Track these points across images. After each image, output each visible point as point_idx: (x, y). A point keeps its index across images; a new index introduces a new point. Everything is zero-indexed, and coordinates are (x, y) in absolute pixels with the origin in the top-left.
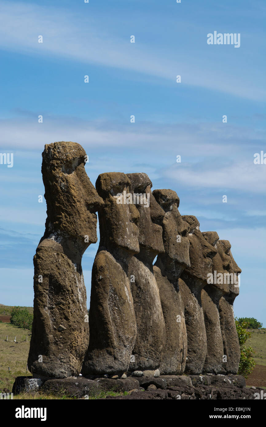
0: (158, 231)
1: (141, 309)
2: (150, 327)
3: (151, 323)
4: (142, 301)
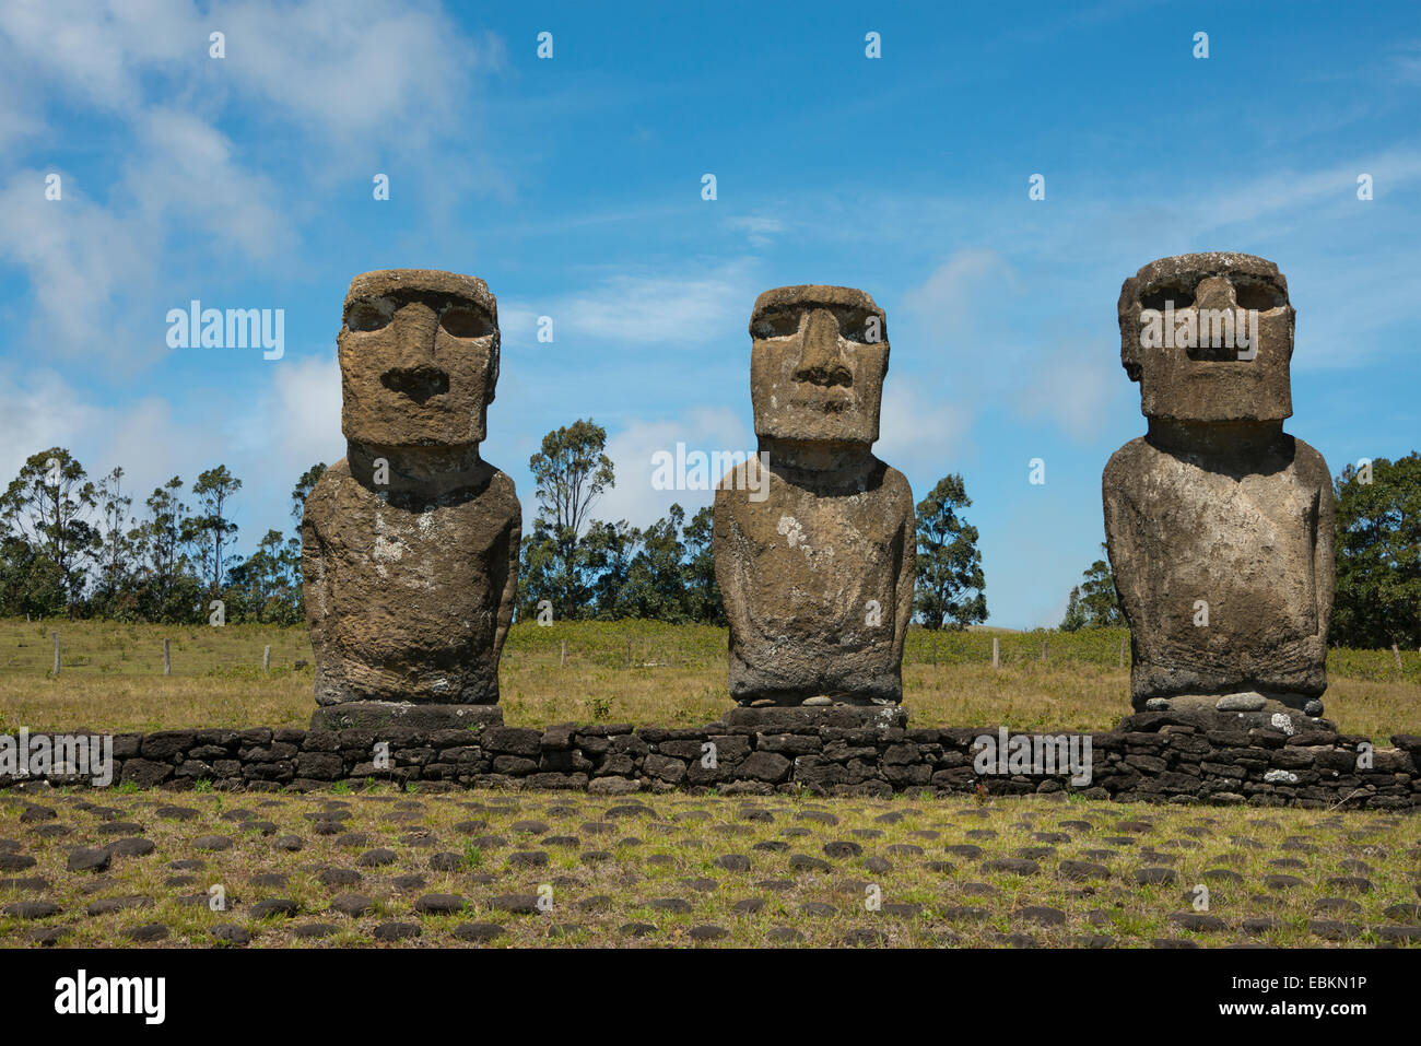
0: (1206, 376)
1: (1147, 558)
2: (1164, 597)
3: (1166, 586)
4: (1147, 541)
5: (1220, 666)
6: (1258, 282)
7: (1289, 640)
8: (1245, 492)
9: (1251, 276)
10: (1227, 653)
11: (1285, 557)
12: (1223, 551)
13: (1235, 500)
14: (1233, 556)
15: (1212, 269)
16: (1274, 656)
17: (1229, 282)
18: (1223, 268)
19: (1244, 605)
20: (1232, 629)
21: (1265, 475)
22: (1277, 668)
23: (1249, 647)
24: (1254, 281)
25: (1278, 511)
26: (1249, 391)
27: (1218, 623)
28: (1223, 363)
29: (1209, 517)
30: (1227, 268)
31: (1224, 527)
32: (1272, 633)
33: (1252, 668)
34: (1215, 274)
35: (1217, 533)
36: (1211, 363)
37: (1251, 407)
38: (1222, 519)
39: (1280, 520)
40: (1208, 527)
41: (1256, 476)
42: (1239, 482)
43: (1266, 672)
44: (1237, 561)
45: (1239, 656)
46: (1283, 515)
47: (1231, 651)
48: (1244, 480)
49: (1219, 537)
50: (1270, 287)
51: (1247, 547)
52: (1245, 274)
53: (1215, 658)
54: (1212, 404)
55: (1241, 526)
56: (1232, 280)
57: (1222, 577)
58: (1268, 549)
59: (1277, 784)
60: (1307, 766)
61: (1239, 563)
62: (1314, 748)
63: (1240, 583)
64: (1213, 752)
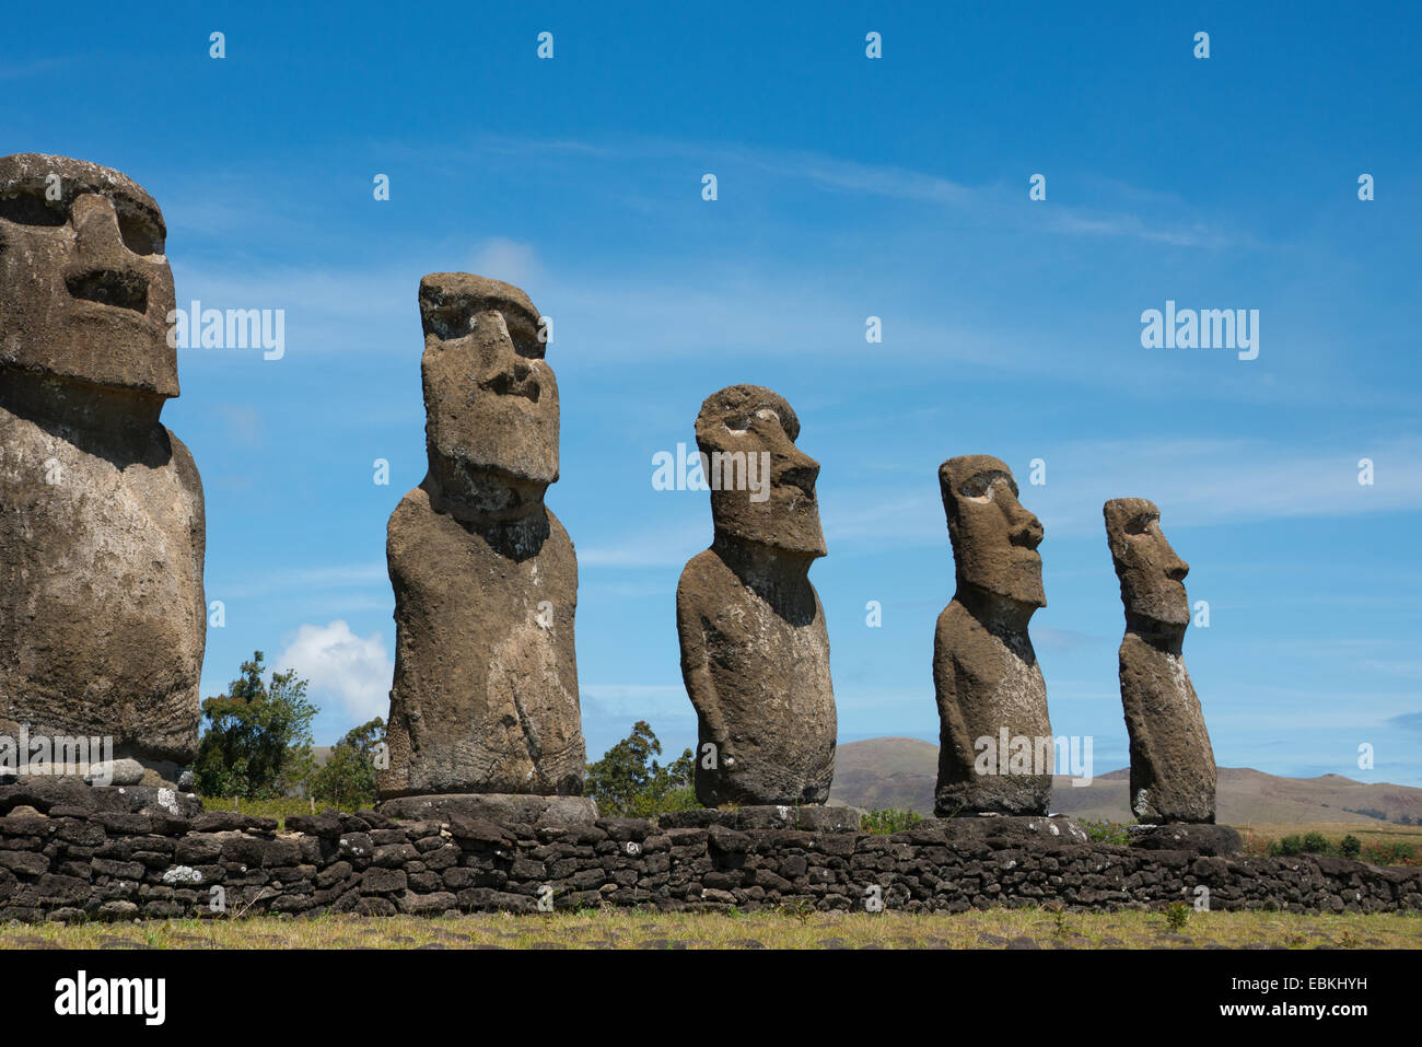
0: (96, 321)
5: (96, 721)
6: (143, 214)
7: (178, 689)
8: (130, 486)
9: (138, 204)
10: (107, 703)
11: (177, 577)
12: (109, 563)
13: (119, 495)
14: (121, 570)
15: (95, 183)
16: (160, 709)
17: (112, 206)
18: (106, 185)
19: (135, 637)
20: (119, 671)
21: (151, 468)
22: (161, 726)
23: (136, 696)
24: (139, 213)
25: (167, 516)
26: (145, 352)
27: (102, 660)
28: (119, 309)
29: (88, 513)
30: (112, 187)
31: (108, 530)
32: (164, 678)
33: (135, 725)
34: (97, 190)
35: (100, 537)
36: (102, 306)
37: (150, 373)
38: (104, 519)
39: (170, 528)
40: (89, 528)
41: (140, 466)
42: (122, 471)
43: (149, 731)
44: (125, 577)
45: (122, 708)
46: (173, 522)
47: (113, 701)
48: (128, 469)
49: (102, 543)
50: (153, 226)
51: (135, 559)
52: (131, 200)
53: (91, 710)
54: (104, 360)
55: (128, 531)
56: (116, 204)
57: (109, 597)
58: (159, 565)
59: (179, 885)
60: (213, 859)
61: (128, 581)
62: (221, 835)
63: (130, 608)
64: (108, 844)
